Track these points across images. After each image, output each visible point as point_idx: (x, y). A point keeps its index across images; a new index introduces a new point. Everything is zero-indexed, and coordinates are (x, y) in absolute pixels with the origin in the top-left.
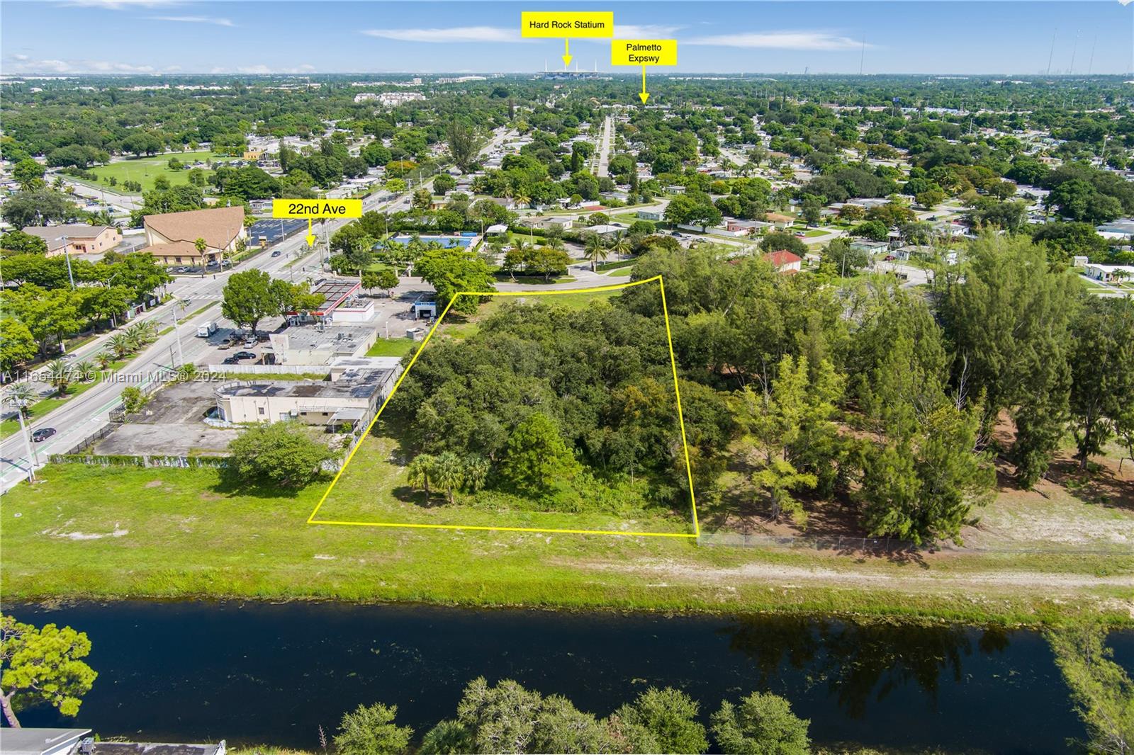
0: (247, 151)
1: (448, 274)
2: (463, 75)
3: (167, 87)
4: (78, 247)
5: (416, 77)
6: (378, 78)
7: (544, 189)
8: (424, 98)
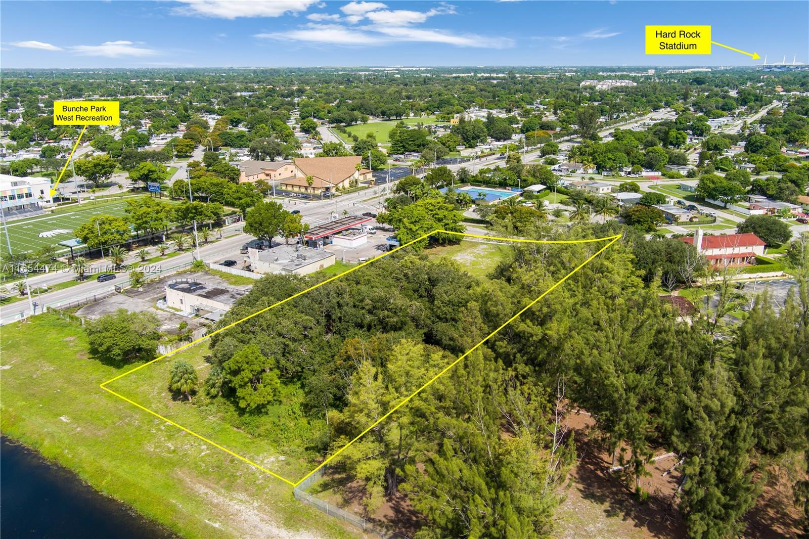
0: (453, 118)
1: (405, 220)
2: (689, 68)
3: (472, 74)
4: (267, 175)
5: (650, 69)
6: (619, 69)
7: (610, 159)
8: (635, 84)
